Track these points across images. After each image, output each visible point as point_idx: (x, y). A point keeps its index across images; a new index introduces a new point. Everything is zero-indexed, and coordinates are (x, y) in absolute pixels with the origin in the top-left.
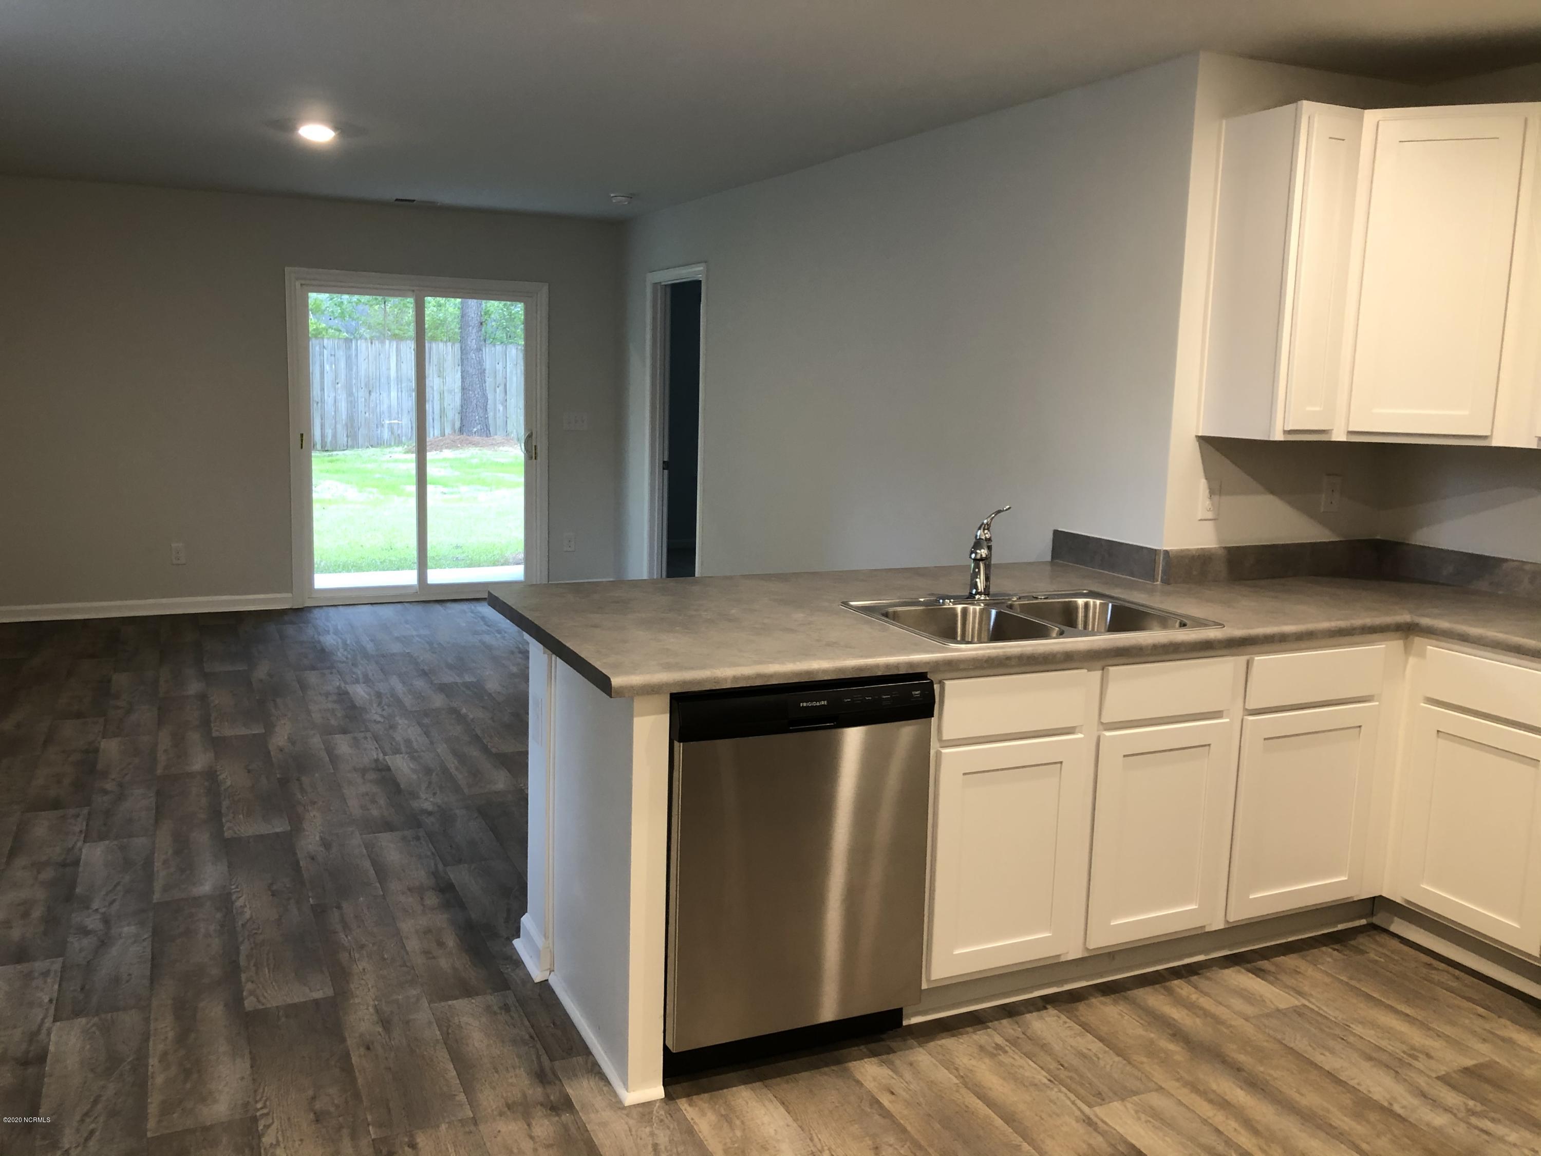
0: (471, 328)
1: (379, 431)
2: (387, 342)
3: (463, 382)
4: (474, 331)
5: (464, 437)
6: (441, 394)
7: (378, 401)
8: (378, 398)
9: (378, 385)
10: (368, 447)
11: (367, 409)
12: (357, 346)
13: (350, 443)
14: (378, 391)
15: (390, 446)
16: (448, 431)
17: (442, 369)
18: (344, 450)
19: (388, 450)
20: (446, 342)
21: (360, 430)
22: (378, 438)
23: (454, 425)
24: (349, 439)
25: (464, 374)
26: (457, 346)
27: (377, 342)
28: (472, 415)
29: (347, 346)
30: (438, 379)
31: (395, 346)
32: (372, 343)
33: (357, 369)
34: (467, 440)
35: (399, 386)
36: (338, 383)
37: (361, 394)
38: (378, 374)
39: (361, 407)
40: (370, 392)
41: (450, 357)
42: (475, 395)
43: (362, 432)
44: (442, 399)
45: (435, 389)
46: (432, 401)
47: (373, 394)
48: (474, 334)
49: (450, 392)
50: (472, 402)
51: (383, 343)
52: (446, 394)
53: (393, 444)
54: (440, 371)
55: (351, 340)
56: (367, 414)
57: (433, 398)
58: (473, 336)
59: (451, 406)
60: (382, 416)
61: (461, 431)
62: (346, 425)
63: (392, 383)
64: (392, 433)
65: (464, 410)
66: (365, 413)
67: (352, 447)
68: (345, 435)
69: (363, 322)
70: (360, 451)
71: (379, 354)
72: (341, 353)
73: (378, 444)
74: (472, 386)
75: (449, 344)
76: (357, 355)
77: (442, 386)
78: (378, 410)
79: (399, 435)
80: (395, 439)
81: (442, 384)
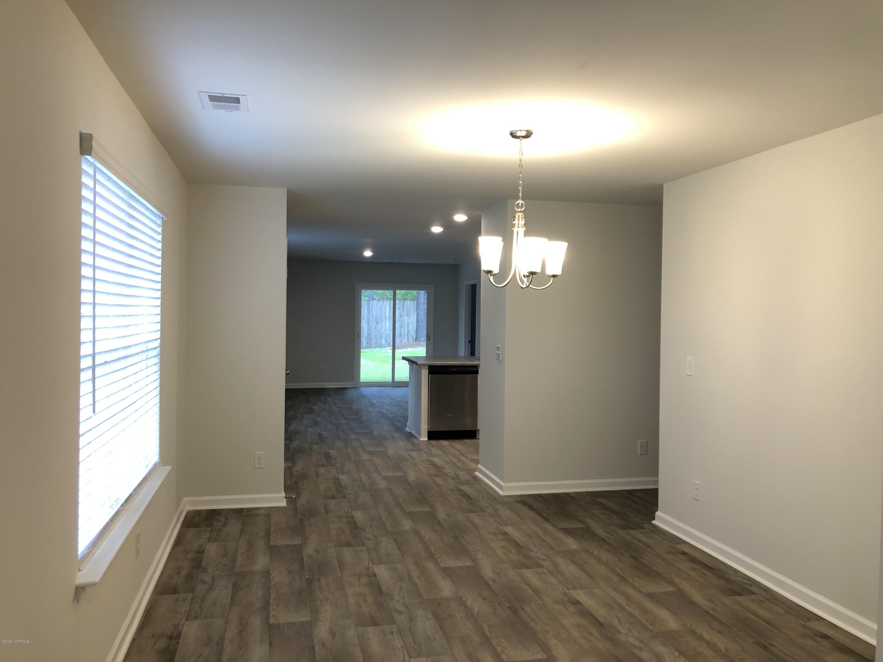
0: (421, 294)
1: (381, 341)
2: (385, 301)
3: (417, 318)
4: (423, 295)
5: (417, 342)
6: (408, 323)
7: (381, 327)
8: (381, 326)
9: (381, 320)
10: (375, 348)
11: (376, 331)
12: (372, 303)
13: (368, 346)
14: (381, 323)
15: (385, 347)
16: (411, 340)
17: (409, 313)
18: (365, 349)
19: (384, 349)
20: (411, 300)
21: (373, 340)
22: (380, 344)
23: (413, 338)
24: (368, 344)
25: (418, 315)
26: (416, 302)
27: (381, 301)
28: (421, 333)
29: (368, 303)
30: (407, 317)
31: (388, 303)
32: (379, 302)
33: (372, 313)
34: (418, 344)
35: (390, 320)
36: (364, 320)
37: (373, 324)
38: (381, 314)
39: (373, 330)
40: (377, 323)
41: (412, 308)
42: (422, 324)
43: (374, 341)
44: (408, 326)
45: (405, 321)
46: (404, 327)
47: (378, 324)
48: (422, 297)
49: (412, 323)
50: (421, 327)
51: (383, 301)
52: (410, 324)
53: (386, 346)
54: (408, 313)
55: (370, 300)
56: (376, 333)
57: (405, 325)
58: (422, 298)
59: (412, 329)
60: (382, 334)
61: (416, 340)
62: (367, 338)
63: (387, 319)
64: (386, 341)
65: (418, 331)
66: (375, 333)
67: (369, 348)
68: (366, 343)
69: (375, 293)
70: (372, 349)
71: (382, 307)
72: (366, 306)
73: (380, 346)
74: (421, 320)
75: (412, 301)
76: (372, 307)
77: (408, 320)
78: (381, 331)
79: (389, 342)
80: (388, 344)
81: (408, 319)
